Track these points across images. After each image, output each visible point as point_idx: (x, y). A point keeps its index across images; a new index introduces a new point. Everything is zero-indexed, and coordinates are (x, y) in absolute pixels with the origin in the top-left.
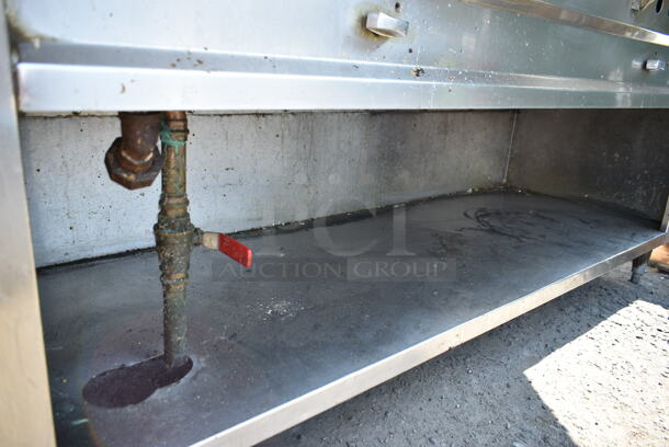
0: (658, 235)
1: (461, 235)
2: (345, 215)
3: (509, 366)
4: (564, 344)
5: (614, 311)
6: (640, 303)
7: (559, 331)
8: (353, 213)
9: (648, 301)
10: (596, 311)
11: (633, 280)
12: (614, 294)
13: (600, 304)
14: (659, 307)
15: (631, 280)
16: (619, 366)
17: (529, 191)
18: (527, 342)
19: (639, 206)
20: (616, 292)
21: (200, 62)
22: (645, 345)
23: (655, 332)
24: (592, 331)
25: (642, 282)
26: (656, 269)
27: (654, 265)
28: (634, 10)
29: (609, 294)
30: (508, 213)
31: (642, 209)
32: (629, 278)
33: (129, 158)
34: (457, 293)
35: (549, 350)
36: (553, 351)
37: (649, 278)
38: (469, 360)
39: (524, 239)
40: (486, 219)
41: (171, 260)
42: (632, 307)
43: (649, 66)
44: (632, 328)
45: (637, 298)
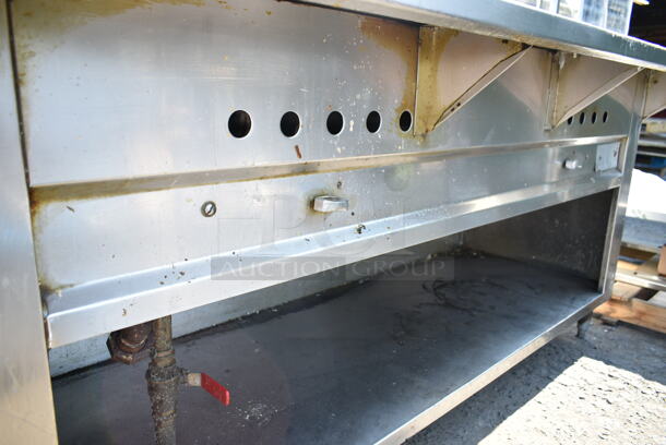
0: (595, 298)
1: (419, 313)
2: (314, 295)
3: (465, 439)
4: (515, 410)
5: (560, 371)
6: (584, 360)
7: (510, 397)
8: (321, 293)
9: (591, 357)
10: (544, 372)
11: (579, 336)
12: (561, 352)
13: (549, 364)
14: (601, 363)
15: (578, 336)
16: (562, 431)
17: (483, 253)
18: (482, 411)
19: (579, 267)
20: (563, 349)
21: (182, 274)
22: (586, 406)
23: (596, 392)
24: (541, 394)
25: (587, 336)
26: (600, 321)
27: (599, 316)
28: (547, 131)
29: (557, 353)
30: (462, 282)
31: (582, 269)
32: (576, 332)
33: (128, 344)
34: (413, 382)
35: (501, 418)
36: (505, 419)
37: (594, 331)
38: (428, 435)
39: (475, 313)
40: (442, 291)
41: (161, 402)
42: (577, 365)
43: (568, 165)
44: (575, 389)
45: (582, 355)
